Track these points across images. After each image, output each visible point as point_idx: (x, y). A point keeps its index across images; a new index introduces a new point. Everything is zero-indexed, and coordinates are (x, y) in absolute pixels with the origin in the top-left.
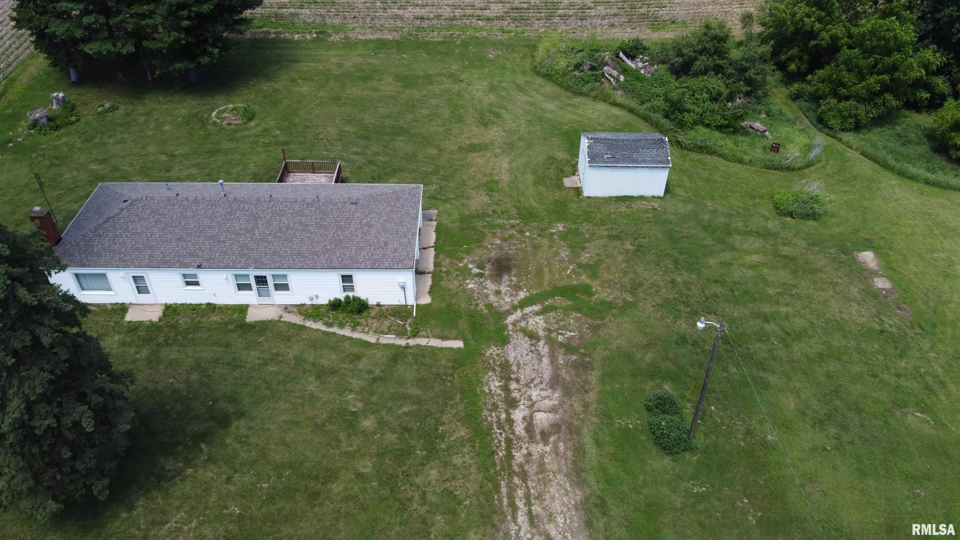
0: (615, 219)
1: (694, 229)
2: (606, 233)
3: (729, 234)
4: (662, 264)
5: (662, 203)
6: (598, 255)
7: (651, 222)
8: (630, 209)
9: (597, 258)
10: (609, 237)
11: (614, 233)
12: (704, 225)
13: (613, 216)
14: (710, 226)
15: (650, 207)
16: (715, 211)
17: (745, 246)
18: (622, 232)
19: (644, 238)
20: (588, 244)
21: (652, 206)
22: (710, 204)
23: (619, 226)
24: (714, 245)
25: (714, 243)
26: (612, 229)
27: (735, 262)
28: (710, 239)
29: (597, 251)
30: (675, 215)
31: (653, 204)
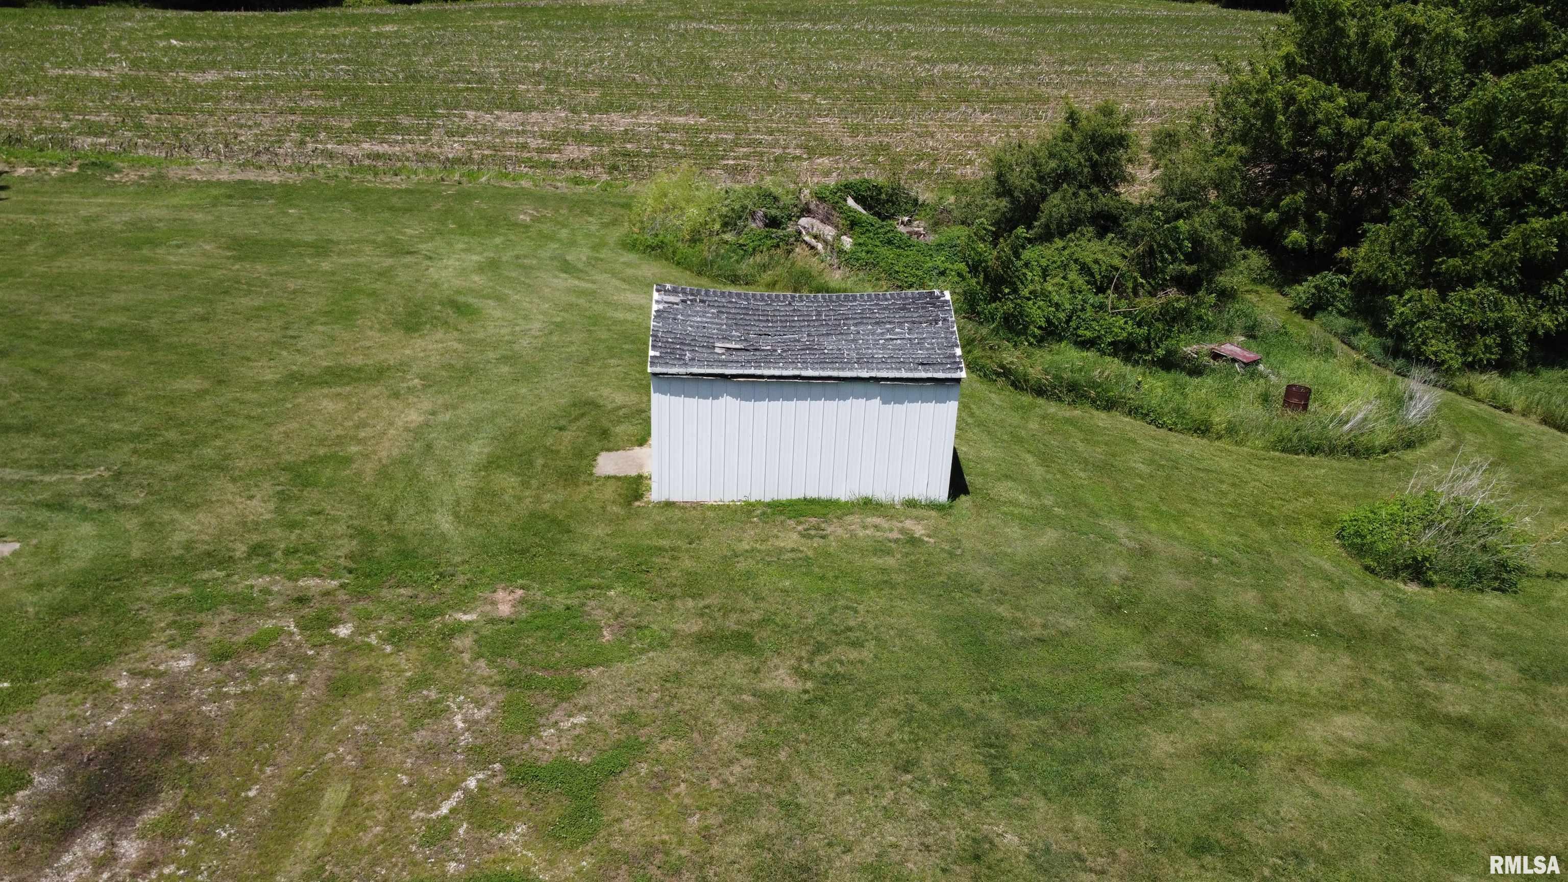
0: (748, 575)
1: (1070, 611)
2: (695, 626)
3: (1212, 632)
4: (928, 759)
5: (943, 524)
6: (628, 718)
7: (893, 586)
8: (816, 542)
9: (616, 735)
10: (701, 639)
11: (731, 623)
12: (1109, 600)
13: (742, 565)
14: (1134, 602)
15: (895, 535)
16: (1146, 553)
17: (1288, 679)
18: (765, 621)
19: (857, 644)
20: (595, 672)
21: (902, 531)
22: (1122, 530)
23: (758, 598)
24: (1161, 673)
25: (1156, 666)
26: (726, 611)
27: (1268, 746)
28: (1139, 649)
29: (631, 701)
30: (991, 561)
31: (909, 524)
